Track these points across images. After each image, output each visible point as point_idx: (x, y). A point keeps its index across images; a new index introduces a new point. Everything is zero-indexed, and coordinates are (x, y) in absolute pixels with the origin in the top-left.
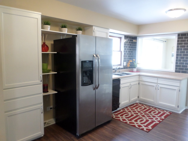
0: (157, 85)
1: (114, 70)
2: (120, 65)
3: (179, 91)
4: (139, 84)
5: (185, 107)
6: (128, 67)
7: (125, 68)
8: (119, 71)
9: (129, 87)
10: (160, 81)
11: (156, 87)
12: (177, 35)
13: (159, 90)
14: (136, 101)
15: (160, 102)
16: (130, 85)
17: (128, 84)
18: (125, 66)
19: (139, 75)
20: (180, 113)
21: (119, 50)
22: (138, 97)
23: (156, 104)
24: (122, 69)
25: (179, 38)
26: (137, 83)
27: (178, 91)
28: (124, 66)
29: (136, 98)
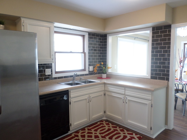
0: (125, 96)
1: (72, 78)
2: (84, 70)
3: (152, 107)
4: (105, 95)
5: (165, 127)
6: (95, 72)
7: (91, 73)
8: (81, 78)
9: (87, 101)
10: (128, 92)
11: (124, 100)
12: (151, 29)
13: (127, 104)
14: (102, 118)
15: (129, 121)
16: (89, 97)
17: (86, 97)
18: (92, 71)
19: (105, 84)
20: (154, 137)
21: (82, 51)
22: (105, 112)
23: (125, 123)
24: (86, 75)
25: (153, 33)
26: (102, 93)
27: (150, 106)
28: (89, 71)
29: (102, 113)
